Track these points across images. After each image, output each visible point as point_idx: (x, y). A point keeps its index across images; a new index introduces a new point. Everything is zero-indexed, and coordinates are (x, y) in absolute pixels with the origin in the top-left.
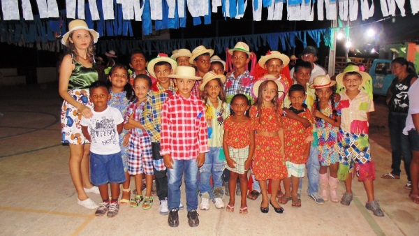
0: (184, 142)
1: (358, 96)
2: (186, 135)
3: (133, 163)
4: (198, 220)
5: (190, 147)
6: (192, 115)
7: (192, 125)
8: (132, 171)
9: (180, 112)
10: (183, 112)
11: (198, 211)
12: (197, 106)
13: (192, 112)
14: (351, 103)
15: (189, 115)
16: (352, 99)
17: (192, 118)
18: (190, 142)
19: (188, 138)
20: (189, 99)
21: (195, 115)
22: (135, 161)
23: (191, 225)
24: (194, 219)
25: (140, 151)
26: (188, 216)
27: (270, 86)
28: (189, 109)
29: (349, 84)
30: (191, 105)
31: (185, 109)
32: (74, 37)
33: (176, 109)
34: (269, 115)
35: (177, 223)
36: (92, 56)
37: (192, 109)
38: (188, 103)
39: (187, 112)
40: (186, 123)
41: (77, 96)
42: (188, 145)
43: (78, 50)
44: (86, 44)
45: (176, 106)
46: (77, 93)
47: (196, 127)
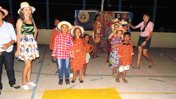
0: (61, 52)
2: (62, 49)
4: (69, 82)
5: (64, 54)
6: (65, 42)
7: (65, 46)
9: (61, 40)
10: (62, 40)
11: (69, 79)
12: (68, 39)
13: (66, 41)
15: (64, 42)
17: (65, 43)
18: (64, 52)
19: (63, 51)
20: (65, 36)
21: (67, 42)
23: (67, 84)
26: (65, 81)
28: (65, 39)
30: (66, 38)
31: (63, 39)
33: (59, 38)
36: (32, 19)
37: (66, 40)
38: (65, 37)
39: (64, 40)
40: (62, 47)
41: (23, 38)
42: (63, 53)
43: (25, 16)
44: (29, 14)
45: (60, 37)
46: (23, 37)
47: (67, 47)
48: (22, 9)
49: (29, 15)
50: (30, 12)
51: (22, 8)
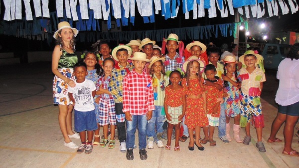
0: (138, 103)
1: (255, 71)
2: (140, 98)
3: (102, 118)
4: (146, 155)
6: (144, 85)
7: (144, 92)
8: (102, 123)
9: (135, 83)
10: (137, 83)
12: (147, 79)
13: (144, 83)
14: (250, 76)
15: (142, 85)
16: (250, 73)
17: (144, 87)
18: (142, 103)
19: (141, 101)
20: (142, 74)
21: (146, 85)
22: (104, 116)
23: (142, 158)
24: (144, 154)
25: (107, 109)
26: (140, 153)
27: (195, 64)
29: (248, 63)
30: (143, 79)
31: (139, 81)
32: (62, 33)
33: (133, 81)
34: (195, 83)
35: (133, 158)
36: (73, 46)
37: (143, 81)
38: (141, 77)
39: (141, 83)
40: (139, 90)
41: (64, 72)
42: (141, 105)
43: (64, 42)
44: (70, 38)
45: (133, 79)
46: (64, 70)
47: (146, 93)
48: (60, 32)
49: (69, 40)
50: (71, 36)
51: (60, 29)
